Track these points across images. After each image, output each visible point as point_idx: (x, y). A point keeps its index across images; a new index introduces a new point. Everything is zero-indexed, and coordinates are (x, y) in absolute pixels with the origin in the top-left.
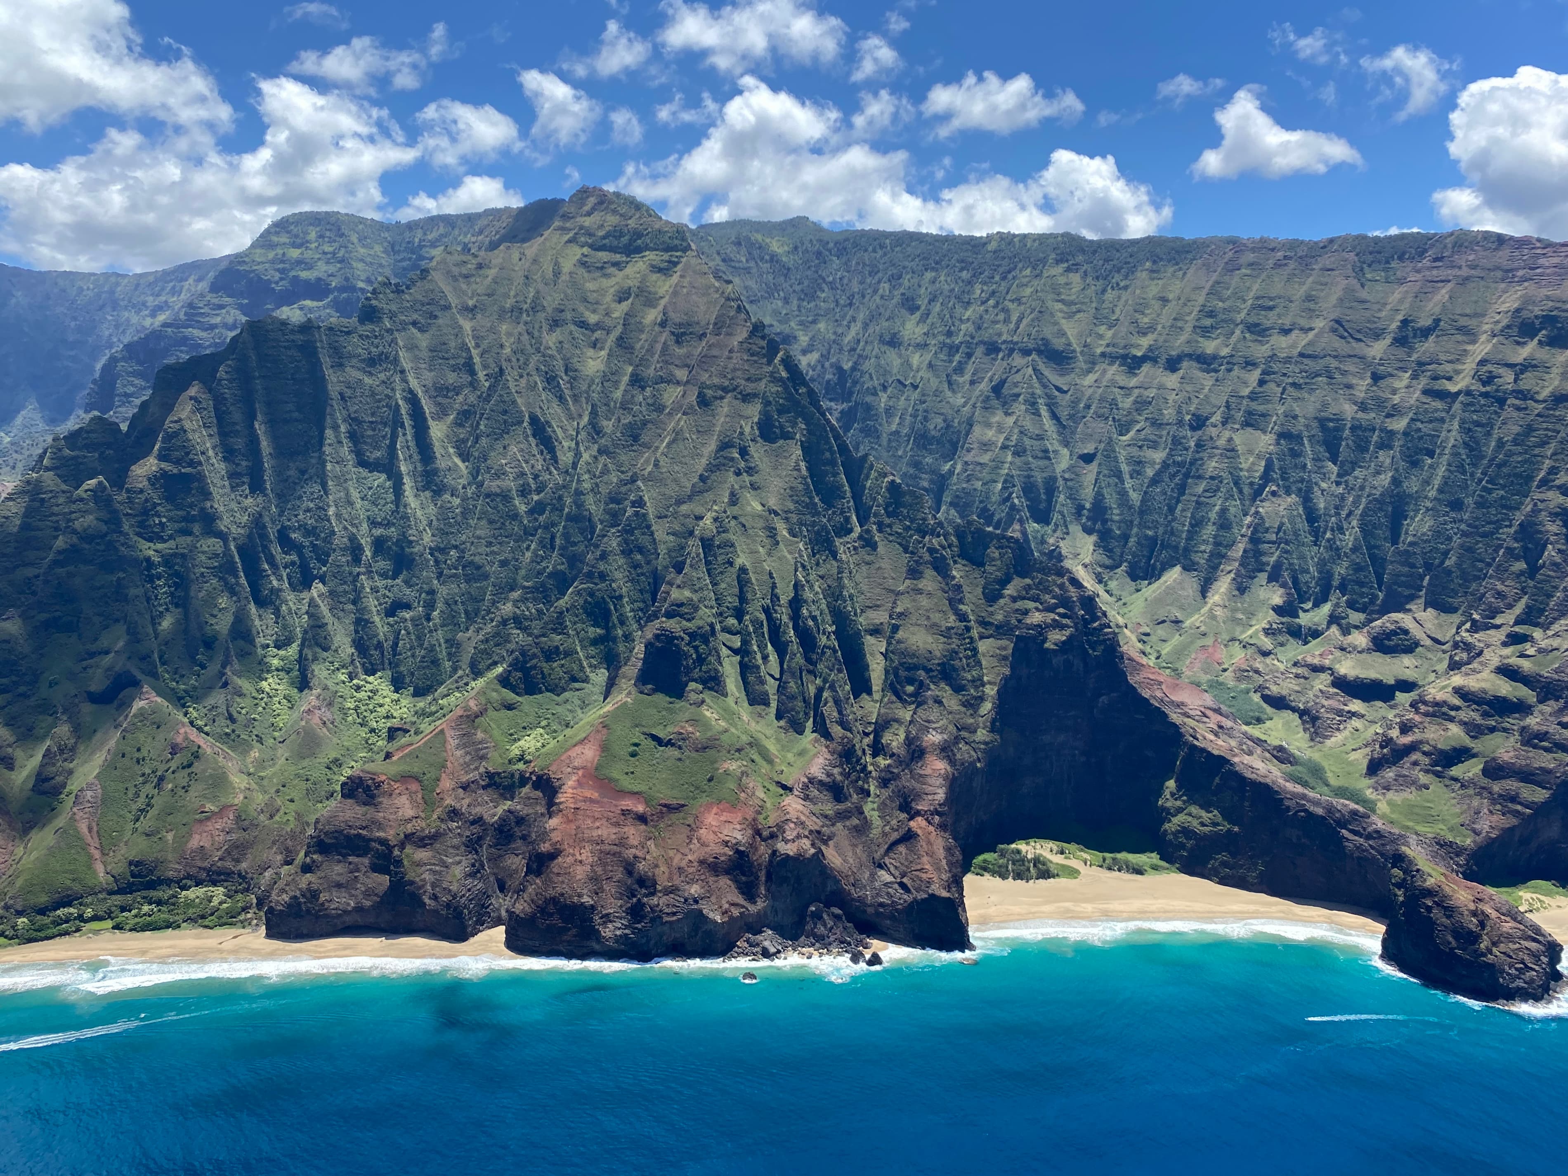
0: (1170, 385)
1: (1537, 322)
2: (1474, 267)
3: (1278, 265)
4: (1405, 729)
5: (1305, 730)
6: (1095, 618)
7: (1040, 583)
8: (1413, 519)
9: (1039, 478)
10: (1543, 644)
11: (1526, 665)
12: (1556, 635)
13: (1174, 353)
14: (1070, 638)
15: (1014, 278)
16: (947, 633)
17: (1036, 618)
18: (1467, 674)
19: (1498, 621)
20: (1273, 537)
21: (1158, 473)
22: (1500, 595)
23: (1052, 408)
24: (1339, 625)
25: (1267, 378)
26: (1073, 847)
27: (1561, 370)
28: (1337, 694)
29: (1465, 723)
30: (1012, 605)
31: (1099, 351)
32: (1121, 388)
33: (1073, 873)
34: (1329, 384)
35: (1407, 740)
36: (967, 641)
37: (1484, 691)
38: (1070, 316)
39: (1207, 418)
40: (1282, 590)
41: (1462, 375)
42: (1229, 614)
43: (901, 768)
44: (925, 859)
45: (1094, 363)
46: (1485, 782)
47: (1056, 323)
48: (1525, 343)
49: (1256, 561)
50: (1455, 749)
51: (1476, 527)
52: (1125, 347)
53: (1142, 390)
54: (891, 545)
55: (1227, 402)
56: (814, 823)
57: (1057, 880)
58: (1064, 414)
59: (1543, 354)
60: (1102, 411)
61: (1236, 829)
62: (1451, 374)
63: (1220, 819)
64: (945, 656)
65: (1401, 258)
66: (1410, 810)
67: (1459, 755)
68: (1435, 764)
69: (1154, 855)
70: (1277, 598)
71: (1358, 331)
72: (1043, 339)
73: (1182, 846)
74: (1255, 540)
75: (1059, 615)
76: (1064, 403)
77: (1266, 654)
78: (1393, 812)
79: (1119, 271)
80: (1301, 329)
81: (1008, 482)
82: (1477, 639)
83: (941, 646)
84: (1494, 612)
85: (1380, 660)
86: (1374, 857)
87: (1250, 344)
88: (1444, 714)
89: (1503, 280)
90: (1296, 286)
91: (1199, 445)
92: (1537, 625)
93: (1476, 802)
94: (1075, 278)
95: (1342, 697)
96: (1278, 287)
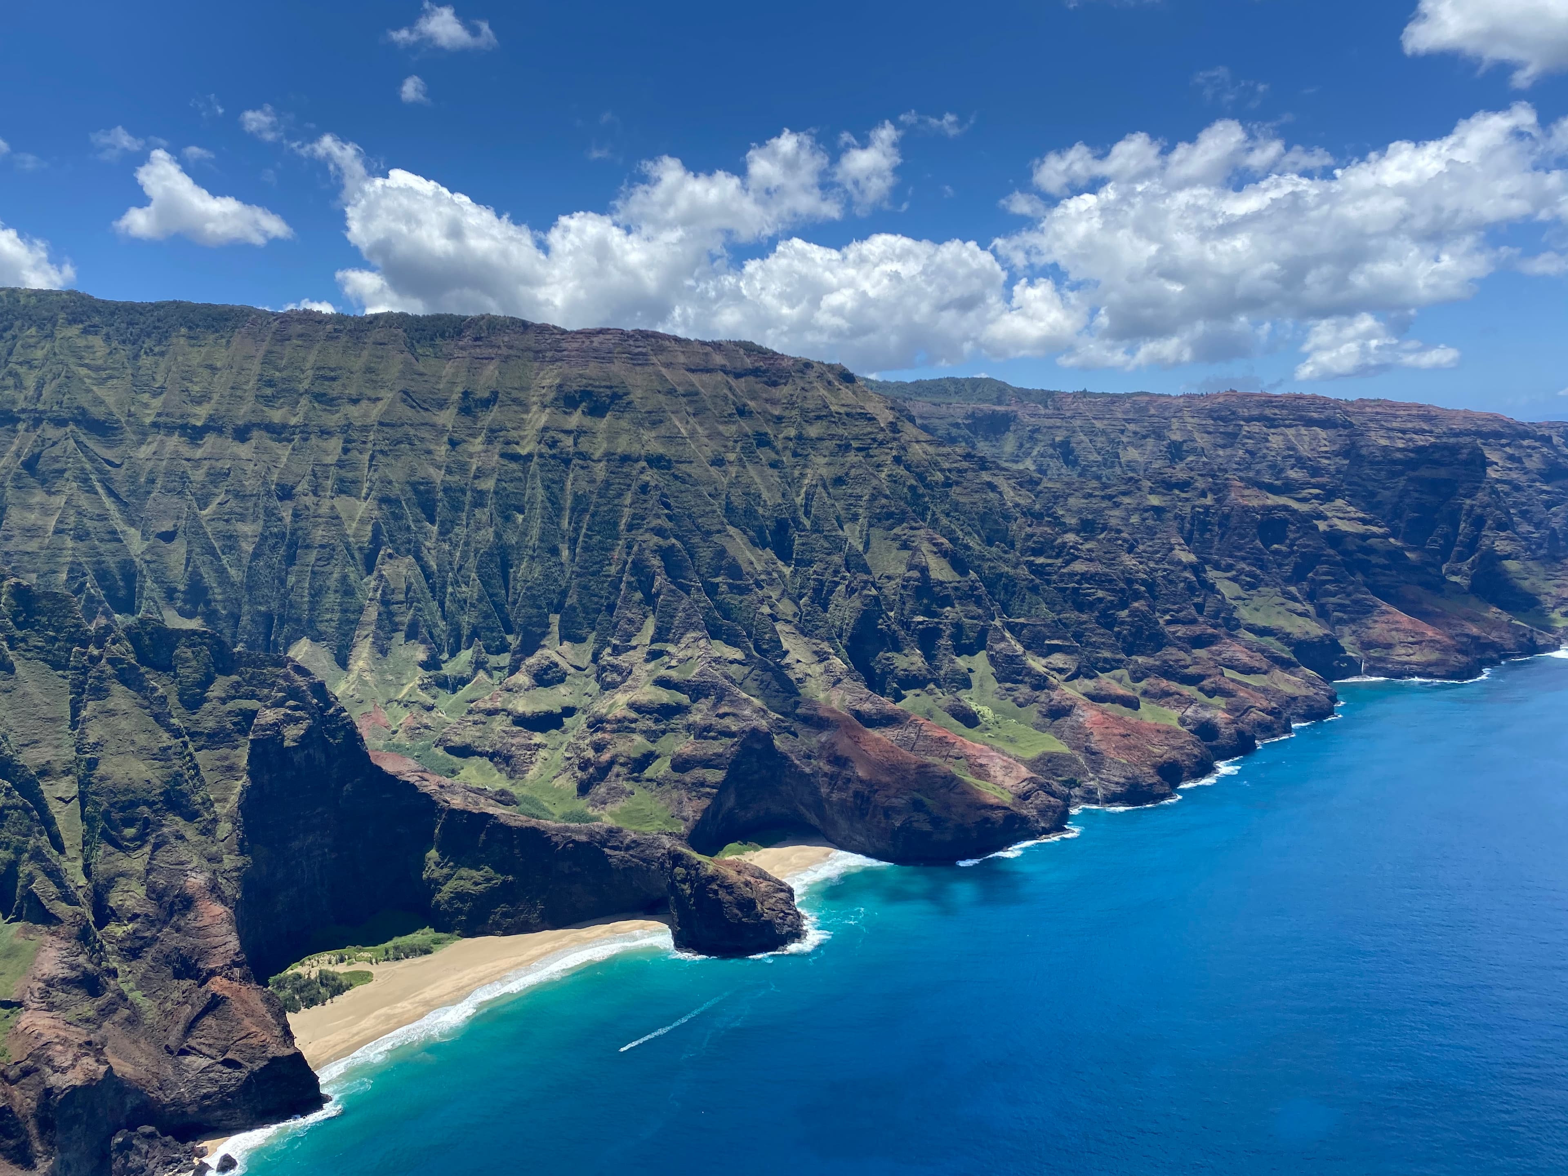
0: (243, 456)
1: (577, 396)
2: (511, 347)
3: (330, 338)
4: (599, 748)
5: (499, 771)
6: (329, 705)
7: (252, 677)
8: (518, 566)
9: (111, 563)
10: (681, 655)
11: (674, 674)
12: (687, 647)
13: (240, 423)
14: (309, 731)
15: (14, 337)
16: (163, 755)
17: (269, 716)
18: (626, 691)
19: (633, 643)
20: (402, 597)
21: (259, 546)
22: (631, 621)
23: (107, 483)
24: (485, 669)
25: (349, 446)
26: (349, 950)
27: (605, 436)
28: (521, 731)
29: (645, 732)
30: (223, 707)
31: (148, 421)
32: (188, 460)
33: (366, 977)
34: (412, 450)
35: (606, 757)
36: (188, 758)
37: (651, 702)
38: (101, 382)
39: (293, 488)
40: (423, 647)
41: (526, 441)
42: (378, 677)
43: (154, 930)
44: (247, 1022)
45: (145, 434)
46: (676, 776)
47: (88, 391)
48: (570, 413)
49: (390, 622)
50: (644, 755)
51: (586, 568)
52: (182, 416)
53: (213, 462)
54: (31, 664)
55: (313, 470)
56: (78, 1035)
57: (353, 990)
58: (123, 491)
59: (588, 422)
60: (171, 486)
61: (510, 878)
62: (518, 439)
63: (492, 873)
64: (167, 783)
65: (442, 336)
66: (628, 815)
67: (648, 758)
68: (632, 771)
69: (427, 929)
70: (421, 654)
71: (424, 401)
72: (78, 408)
73: (459, 911)
74: (385, 602)
75: (290, 708)
76: (119, 478)
77: (430, 709)
78: (617, 821)
79: (149, 335)
80: (369, 399)
81: (75, 571)
82: (622, 660)
83: (158, 773)
84: (629, 636)
85: (544, 694)
86: (637, 865)
87: (320, 413)
88: (627, 728)
89: (535, 359)
90: (353, 359)
91: (296, 515)
92: (667, 641)
93: (675, 795)
94: (97, 341)
95: (526, 733)
96: (334, 358)
